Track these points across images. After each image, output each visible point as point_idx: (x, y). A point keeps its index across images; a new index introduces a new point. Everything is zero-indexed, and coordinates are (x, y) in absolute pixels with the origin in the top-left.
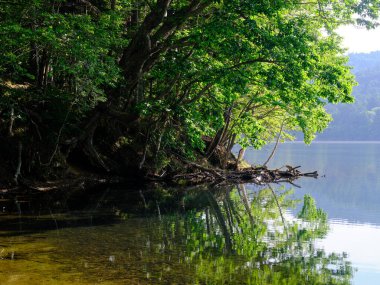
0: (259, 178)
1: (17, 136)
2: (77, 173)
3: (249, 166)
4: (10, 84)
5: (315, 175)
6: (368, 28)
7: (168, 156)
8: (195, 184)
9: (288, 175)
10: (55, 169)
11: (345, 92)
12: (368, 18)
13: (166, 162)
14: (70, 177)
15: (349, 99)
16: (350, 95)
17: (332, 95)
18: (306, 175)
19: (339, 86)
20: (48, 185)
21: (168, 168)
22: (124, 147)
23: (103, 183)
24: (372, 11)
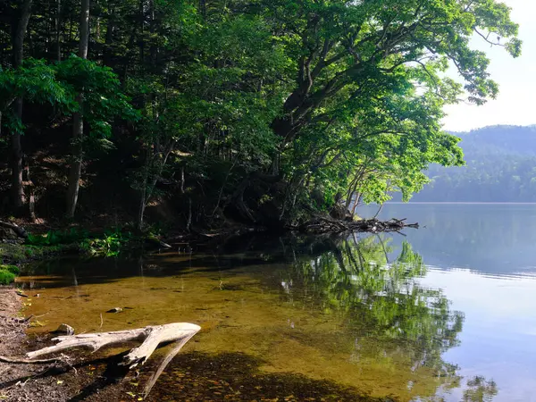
0: (375, 228)
1: (187, 193)
2: (231, 224)
3: (360, 219)
4: (179, 153)
5: (416, 226)
6: (478, 104)
7: (300, 210)
8: (322, 232)
9: (395, 226)
10: (216, 220)
11: (458, 156)
12: (478, 96)
13: (300, 215)
14: (226, 226)
15: (461, 162)
16: (461, 159)
17: (446, 160)
18: (409, 226)
19: (454, 152)
20: (212, 233)
21: (301, 221)
22: (266, 202)
23: (252, 232)
24: (481, 90)
